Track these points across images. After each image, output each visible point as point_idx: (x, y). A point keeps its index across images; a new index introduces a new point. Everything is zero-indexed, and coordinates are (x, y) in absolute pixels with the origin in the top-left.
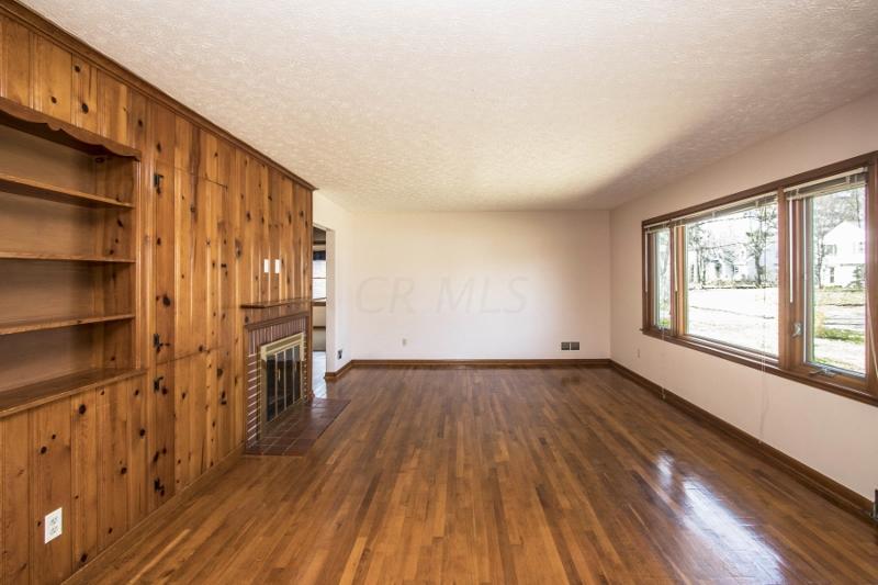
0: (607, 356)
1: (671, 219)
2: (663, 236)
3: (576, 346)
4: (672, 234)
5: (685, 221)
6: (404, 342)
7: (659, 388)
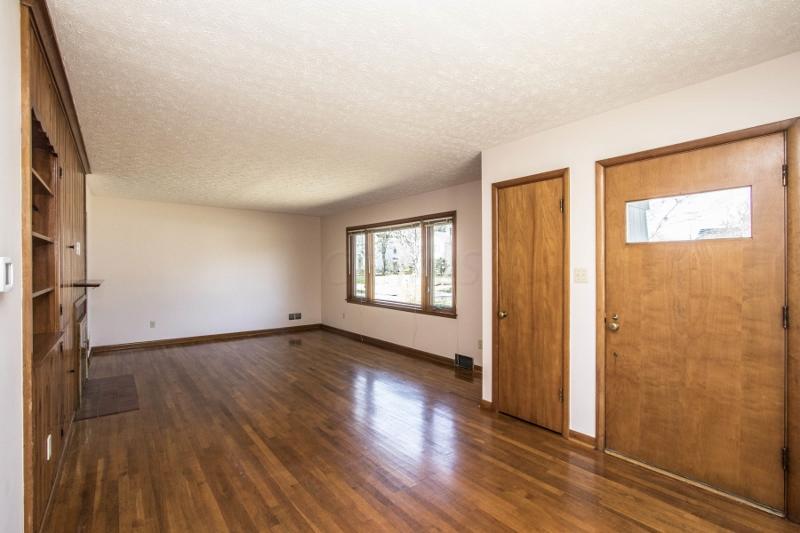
0: (320, 322)
1: (366, 229)
2: (360, 239)
3: (299, 316)
4: (367, 238)
5: (375, 231)
6: (152, 324)
7: (359, 336)
